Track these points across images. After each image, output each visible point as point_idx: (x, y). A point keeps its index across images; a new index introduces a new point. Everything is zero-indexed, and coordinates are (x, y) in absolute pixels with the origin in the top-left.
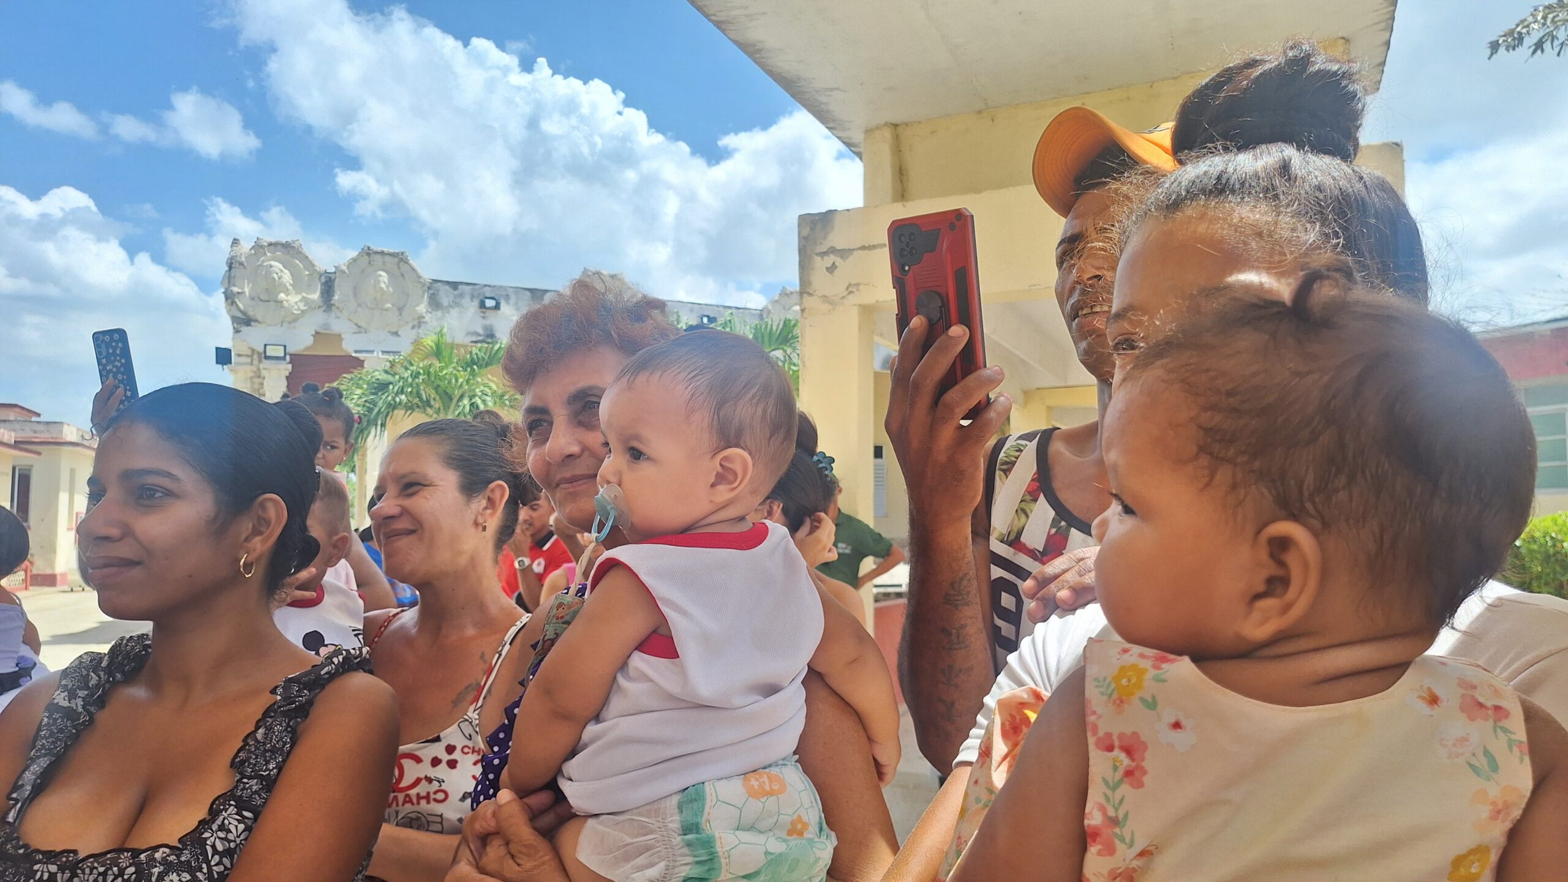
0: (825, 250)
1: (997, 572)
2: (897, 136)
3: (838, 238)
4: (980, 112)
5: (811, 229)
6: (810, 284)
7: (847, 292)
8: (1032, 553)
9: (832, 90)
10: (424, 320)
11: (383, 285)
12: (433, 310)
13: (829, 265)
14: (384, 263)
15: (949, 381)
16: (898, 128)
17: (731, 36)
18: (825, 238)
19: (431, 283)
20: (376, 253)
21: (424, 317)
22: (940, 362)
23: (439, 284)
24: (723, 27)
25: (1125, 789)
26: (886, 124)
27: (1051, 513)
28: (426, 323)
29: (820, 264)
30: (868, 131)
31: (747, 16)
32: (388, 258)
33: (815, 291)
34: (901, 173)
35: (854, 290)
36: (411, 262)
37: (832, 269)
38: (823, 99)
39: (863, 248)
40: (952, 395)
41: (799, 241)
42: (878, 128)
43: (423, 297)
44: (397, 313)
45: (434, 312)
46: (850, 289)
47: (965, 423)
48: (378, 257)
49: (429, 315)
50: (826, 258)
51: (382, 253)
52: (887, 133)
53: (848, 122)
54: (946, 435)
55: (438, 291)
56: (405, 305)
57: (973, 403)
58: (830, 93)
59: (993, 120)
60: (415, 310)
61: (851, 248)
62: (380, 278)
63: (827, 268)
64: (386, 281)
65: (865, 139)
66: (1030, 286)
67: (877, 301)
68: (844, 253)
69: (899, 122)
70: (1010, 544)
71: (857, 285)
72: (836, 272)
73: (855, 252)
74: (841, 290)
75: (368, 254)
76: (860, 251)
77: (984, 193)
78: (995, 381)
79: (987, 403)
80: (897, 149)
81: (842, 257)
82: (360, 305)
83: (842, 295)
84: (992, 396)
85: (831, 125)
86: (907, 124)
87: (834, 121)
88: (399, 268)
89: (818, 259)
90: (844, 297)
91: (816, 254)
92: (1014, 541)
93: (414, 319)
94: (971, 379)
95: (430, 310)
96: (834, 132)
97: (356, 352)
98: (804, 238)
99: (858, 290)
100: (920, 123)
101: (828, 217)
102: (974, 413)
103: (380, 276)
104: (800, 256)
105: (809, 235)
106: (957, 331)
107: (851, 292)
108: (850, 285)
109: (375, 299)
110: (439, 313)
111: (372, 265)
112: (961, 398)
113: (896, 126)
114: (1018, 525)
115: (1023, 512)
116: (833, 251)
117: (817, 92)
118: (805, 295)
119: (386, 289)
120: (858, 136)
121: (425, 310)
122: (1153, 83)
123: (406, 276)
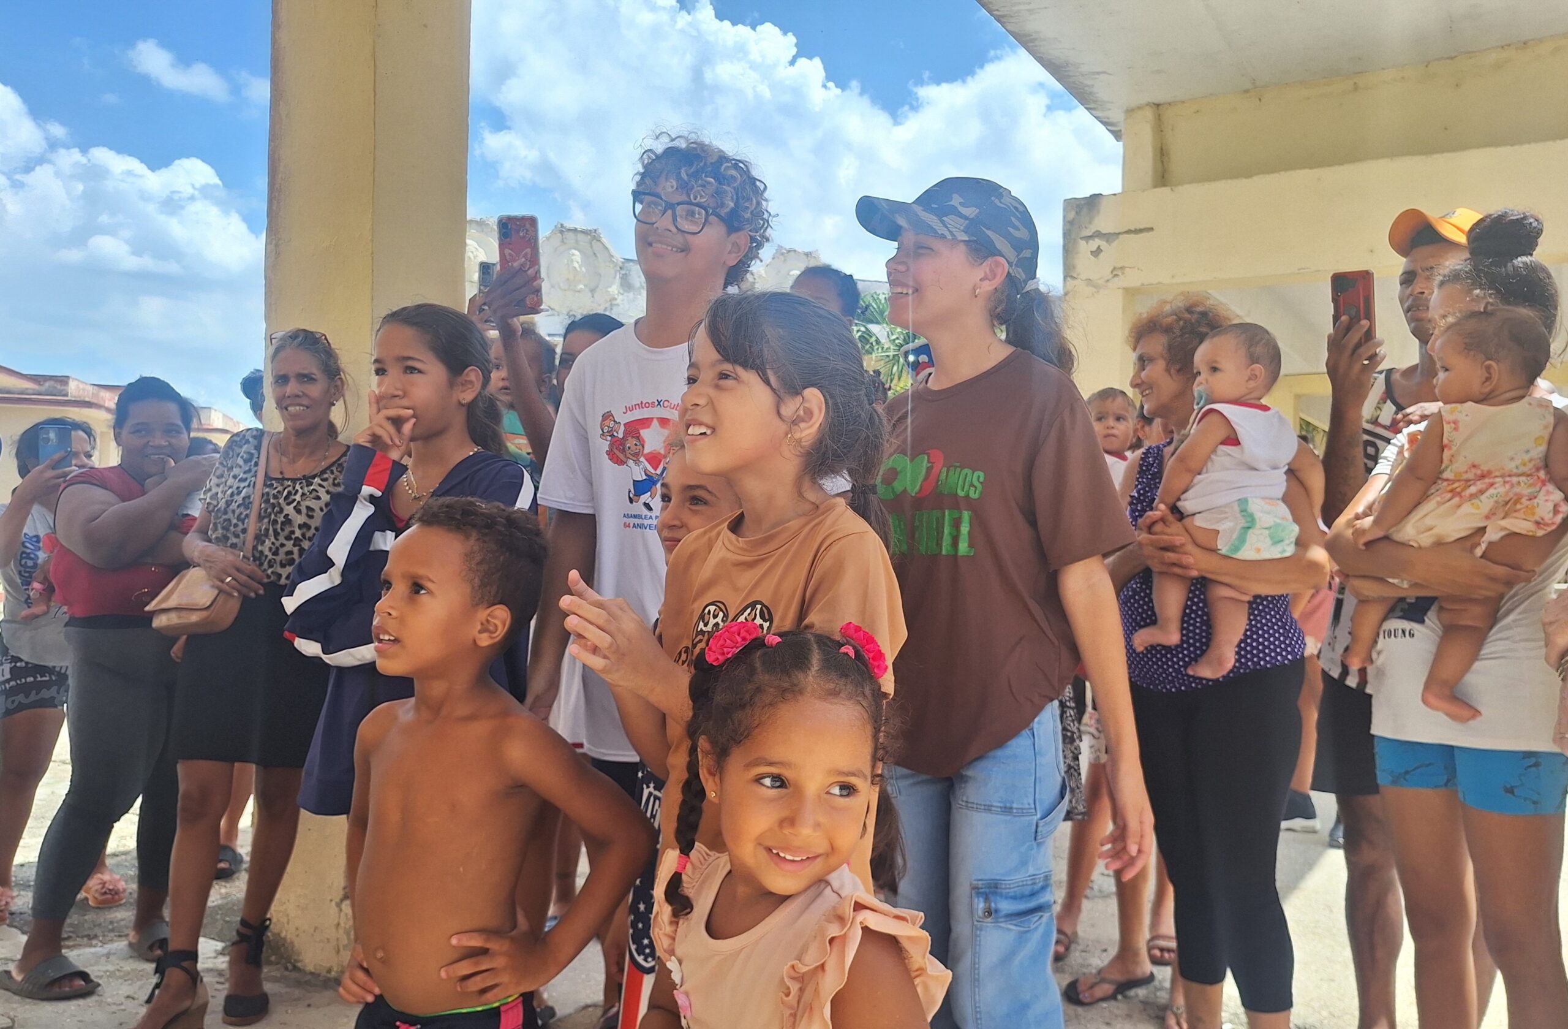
0: (1090, 234)
1: (1366, 437)
2: (1159, 115)
3: (1104, 222)
4: (1246, 91)
5: (1077, 213)
6: (1074, 267)
7: (1111, 276)
8: (1384, 427)
9: (1098, 73)
10: (615, 302)
11: (576, 265)
12: (624, 290)
13: (1094, 248)
14: (577, 242)
15: (1359, 345)
16: (1161, 107)
17: (1009, 28)
18: (1090, 223)
19: (623, 263)
20: (569, 230)
21: (616, 299)
22: (1355, 337)
23: (631, 264)
24: (1003, 20)
25: (1454, 433)
26: (1148, 104)
27: (1394, 408)
28: (618, 305)
29: (1085, 248)
30: (1130, 111)
31: (1029, 10)
32: (581, 237)
33: (1078, 275)
34: (1162, 154)
35: (1120, 273)
36: (604, 240)
37: (1097, 252)
38: (1088, 82)
39: (1129, 232)
40: (1362, 350)
41: (1064, 225)
42: (1139, 108)
43: (615, 278)
44: (590, 294)
45: (626, 294)
46: (1115, 273)
47: (1366, 362)
48: (571, 235)
49: (621, 297)
50: (1091, 242)
51: (575, 230)
52: (1149, 114)
53: (1109, 102)
54: (1357, 368)
55: (630, 271)
56: (597, 287)
57: (1370, 354)
58: (1097, 76)
59: (1260, 100)
60: (607, 291)
61: (1117, 231)
62: (573, 257)
63: (1092, 252)
64: (580, 261)
65: (1125, 119)
66: (1299, 269)
67: (1143, 285)
68: (1109, 237)
69: (1162, 102)
70: (1372, 423)
71: (1122, 268)
72: (1101, 255)
73: (1121, 236)
74: (1107, 273)
75: (562, 232)
76: (1125, 235)
77: (1255, 178)
78: (1380, 344)
79: (1376, 355)
80: (1159, 127)
81: (1107, 241)
82: (553, 287)
83: (1106, 279)
84: (1378, 351)
85: (1092, 106)
86: (1170, 104)
87: (1095, 102)
88: (591, 247)
89: (1083, 243)
90: (1108, 281)
91: (1081, 238)
92: (1375, 422)
93: (606, 301)
94: (1370, 343)
95: (621, 291)
96: (1093, 112)
97: (549, 335)
98: (1069, 222)
99: (1123, 273)
100: (1183, 102)
101: (1093, 201)
102: (1370, 358)
103: (573, 255)
104: (1064, 240)
105: (1074, 219)
106: (1365, 323)
107: (1116, 275)
108: (1115, 269)
109: (568, 279)
110: (631, 295)
111: (565, 243)
112: (1365, 351)
113: (1158, 105)
114: (1376, 414)
115: (1378, 408)
116: (1098, 235)
117: (1083, 75)
118: (1069, 279)
119: (578, 269)
120: (1116, 115)
121: (616, 292)
122: (1429, 63)
123: (598, 255)
